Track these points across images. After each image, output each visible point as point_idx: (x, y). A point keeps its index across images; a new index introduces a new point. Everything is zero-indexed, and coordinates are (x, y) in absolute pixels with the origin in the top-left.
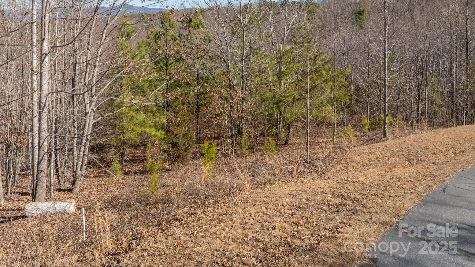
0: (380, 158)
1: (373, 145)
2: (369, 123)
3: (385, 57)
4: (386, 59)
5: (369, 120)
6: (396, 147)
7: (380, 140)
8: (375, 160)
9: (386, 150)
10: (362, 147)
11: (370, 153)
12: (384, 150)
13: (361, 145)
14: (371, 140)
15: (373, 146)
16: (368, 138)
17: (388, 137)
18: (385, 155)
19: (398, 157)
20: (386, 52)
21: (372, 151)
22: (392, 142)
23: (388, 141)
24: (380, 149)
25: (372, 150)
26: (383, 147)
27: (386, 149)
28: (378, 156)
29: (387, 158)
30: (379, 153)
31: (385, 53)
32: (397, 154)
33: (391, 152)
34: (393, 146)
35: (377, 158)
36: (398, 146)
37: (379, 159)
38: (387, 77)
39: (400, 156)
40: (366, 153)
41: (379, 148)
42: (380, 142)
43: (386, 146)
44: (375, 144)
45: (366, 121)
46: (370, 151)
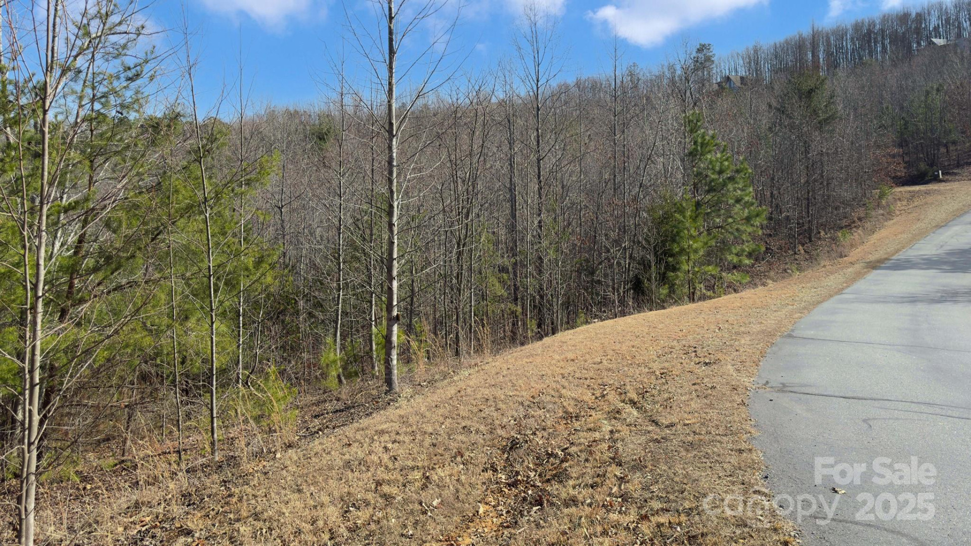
0: (389, 483)
1: (356, 425)
2: (341, 359)
3: (391, 136)
4: (394, 143)
5: (343, 347)
6: (441, 419)
7: (377, 404)
8: (370, 496)
9: (407, 439)
10: (316, 445)
11: (348, 465)
12: (401, 438)
13: (312, 434)
14: (348, 408)
15: (358, 430)
16: (340, 405)
17: (397, 388)
18: (410, 463)
19: (459, 459)
20: (394, 121)
21: (357, 452)
22: (421, 403)
23: (402, 402)
24: (386, 437)
25: (355, 448)
26: (396, 426)
27: (406, 433)
28: (381, 474)
29: (417, 475)
30: (385, 458)
31: (391, 124)
32: (453, 445)
33: (428, 441)
34: (428, 414)
35: (379, 483)
36: (447, 414)
37: (386, 489)
38: (395, 197)
39: (467, 454)
40: (331, 468)
41: (382, 432)
42: (378, 409)
43: (404, 420)
44: (365, 422)
45: (332, 355)
46: (347, 457)
